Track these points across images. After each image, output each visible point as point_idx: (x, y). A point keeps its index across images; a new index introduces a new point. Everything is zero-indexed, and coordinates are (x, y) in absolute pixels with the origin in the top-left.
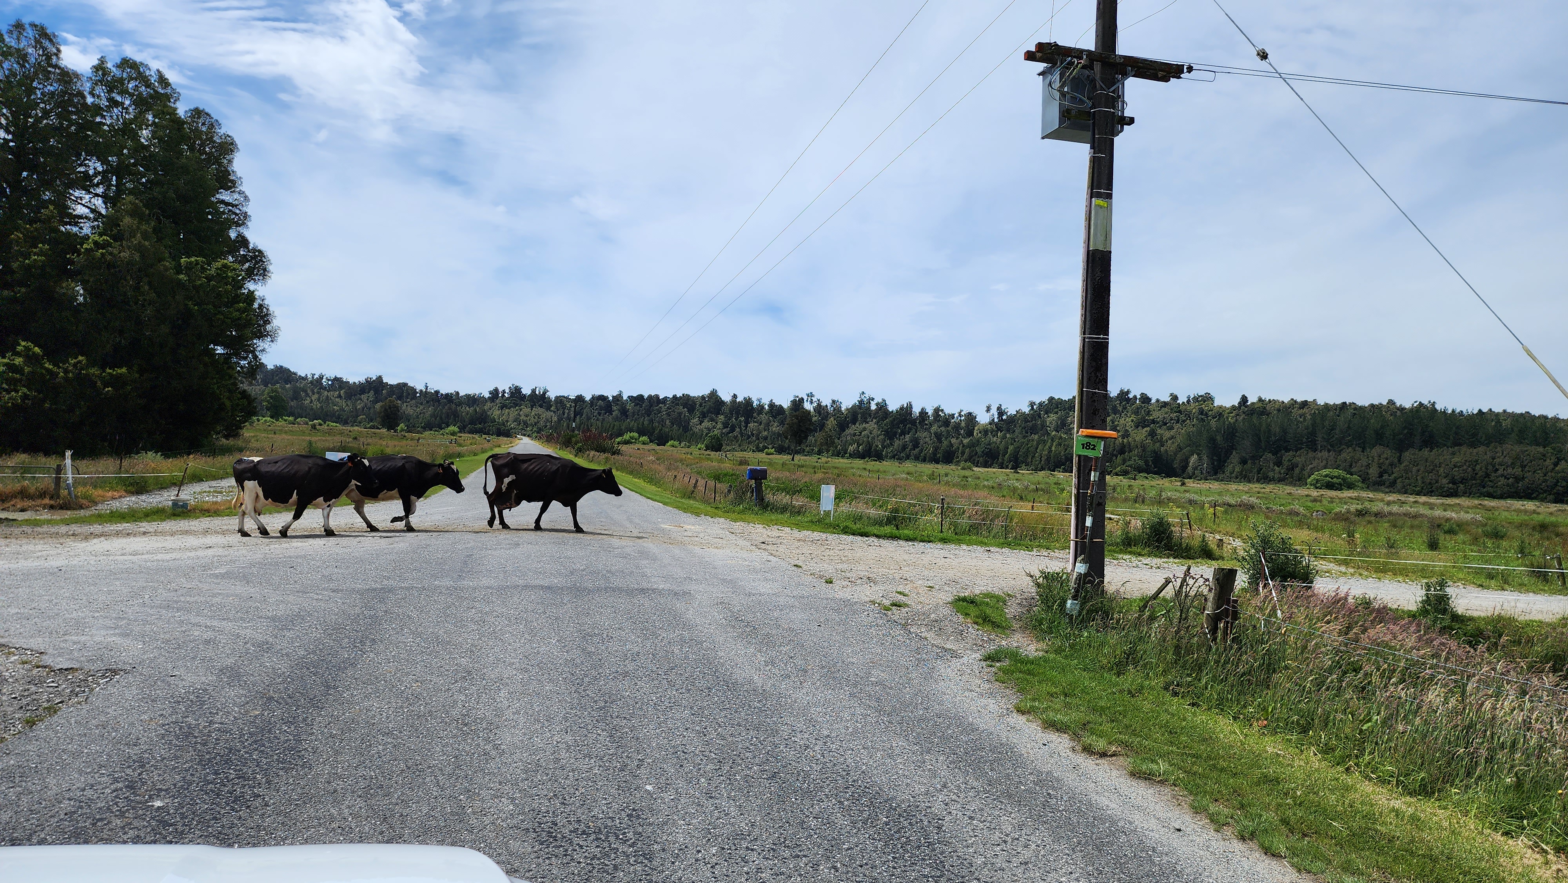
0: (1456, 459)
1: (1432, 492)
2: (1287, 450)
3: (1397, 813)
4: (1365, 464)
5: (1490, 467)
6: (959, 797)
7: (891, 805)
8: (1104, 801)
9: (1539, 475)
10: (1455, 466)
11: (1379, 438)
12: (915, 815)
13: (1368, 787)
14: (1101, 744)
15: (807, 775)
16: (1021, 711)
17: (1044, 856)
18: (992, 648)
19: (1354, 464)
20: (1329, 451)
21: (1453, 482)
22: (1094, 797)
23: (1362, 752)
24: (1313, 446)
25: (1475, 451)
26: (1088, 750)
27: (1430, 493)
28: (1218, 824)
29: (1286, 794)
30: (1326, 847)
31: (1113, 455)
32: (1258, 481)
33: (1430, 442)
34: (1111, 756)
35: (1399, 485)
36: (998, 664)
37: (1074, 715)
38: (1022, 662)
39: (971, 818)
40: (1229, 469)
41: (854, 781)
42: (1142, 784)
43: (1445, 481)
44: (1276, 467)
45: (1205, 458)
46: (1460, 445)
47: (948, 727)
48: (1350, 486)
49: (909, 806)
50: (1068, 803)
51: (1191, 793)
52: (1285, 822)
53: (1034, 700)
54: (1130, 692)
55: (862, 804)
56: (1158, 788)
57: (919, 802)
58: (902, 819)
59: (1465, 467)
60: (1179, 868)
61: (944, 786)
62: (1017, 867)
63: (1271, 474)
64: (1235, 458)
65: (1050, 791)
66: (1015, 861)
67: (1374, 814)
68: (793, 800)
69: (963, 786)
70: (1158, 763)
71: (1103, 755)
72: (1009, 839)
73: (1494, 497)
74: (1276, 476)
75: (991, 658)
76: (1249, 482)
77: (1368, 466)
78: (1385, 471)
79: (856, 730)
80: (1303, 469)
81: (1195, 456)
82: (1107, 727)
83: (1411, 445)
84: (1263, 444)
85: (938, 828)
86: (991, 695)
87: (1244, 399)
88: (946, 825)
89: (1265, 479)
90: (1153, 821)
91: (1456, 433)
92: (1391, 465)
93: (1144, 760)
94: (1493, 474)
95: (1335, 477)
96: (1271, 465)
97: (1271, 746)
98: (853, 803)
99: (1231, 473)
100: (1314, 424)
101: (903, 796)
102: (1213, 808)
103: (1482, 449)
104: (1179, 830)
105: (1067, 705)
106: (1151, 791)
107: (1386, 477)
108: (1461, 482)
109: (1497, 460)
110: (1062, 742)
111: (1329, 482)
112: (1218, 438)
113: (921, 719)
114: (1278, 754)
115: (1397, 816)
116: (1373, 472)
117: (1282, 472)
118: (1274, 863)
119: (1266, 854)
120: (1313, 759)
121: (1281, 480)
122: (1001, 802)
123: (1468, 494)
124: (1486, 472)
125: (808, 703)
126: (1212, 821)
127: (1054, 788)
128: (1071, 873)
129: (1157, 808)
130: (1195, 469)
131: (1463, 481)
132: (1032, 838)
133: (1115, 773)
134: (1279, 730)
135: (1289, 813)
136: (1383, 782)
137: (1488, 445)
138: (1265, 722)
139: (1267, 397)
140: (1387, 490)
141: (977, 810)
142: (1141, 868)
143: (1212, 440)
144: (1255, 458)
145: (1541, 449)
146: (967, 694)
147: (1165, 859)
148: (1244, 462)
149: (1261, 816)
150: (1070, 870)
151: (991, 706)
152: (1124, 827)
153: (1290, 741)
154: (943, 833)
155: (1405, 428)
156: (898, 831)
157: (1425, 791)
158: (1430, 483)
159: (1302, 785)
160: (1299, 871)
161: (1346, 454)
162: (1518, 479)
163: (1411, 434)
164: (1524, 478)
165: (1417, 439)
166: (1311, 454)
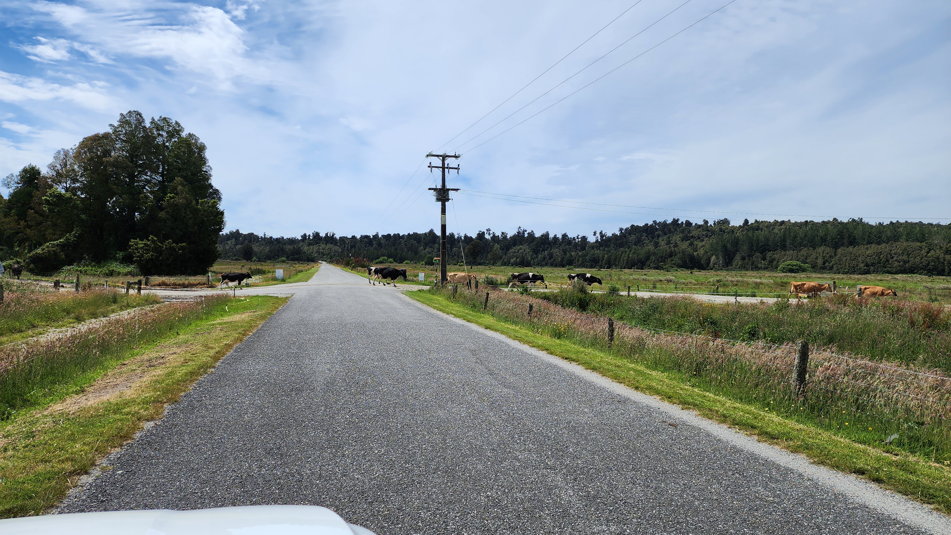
0: (868, 252)
1: (855, 271)
2: (769, 251)
4: (815, 257)
5: (889, 256)
9: (918, 259)
10: (868, 256)
11: (823, 241)
19: (808, 258)
20: (794, 250)
21: (867, 265)
24: (784, 247)
25: (880, 246)
27: (853, 272)
31: (665, 258)
32: (752, 269)
33: (853, 242)
35: (835, 268)
40: (735, 263)
43: (862, 265)
44: (762, 261)
45: (720, 257)
46: (872, 243)
48: (804, 270)
59: (874, 257)
63: (759, 266)
64: (738, 257)
73: (891, 273)
74: (763, 266)
76: (747, 270)
77: (817, 258)
78: (827, 261)
80: (778, 262)
81: (715, 256)
83: (842, 245)
84: (754, 248)
87: (747, 221)
89: (756, 268)
91: (869, 237)
92: (831, 257)
94: (891, 260)
95: (794, 265)
96: (760, 260)
99: (736, 266)
100: (784, 235)
103: (883, 245)
107: (827, 264)
109: (893, 252)
111: (791, 268)
112: (729, 245)
116: (820, 261)
117: (766, 264)
121: (765, 269)
123: (876, 272)
124: (887, 259)
130: (715, 264)
131: (873, 264)
137: (887, 243)
139: (761, 219)
140: (828, 272)
143: (725, 247)
144: (750, 256)
145: (919, 244)
148: (743, 258)
155: (839, 235)
158: (853, 267)
161: (804, 252)
162: (905, 262)
163: (842, 238)
164: (909, 261)
165: (846, 241)
166: (783, 253)
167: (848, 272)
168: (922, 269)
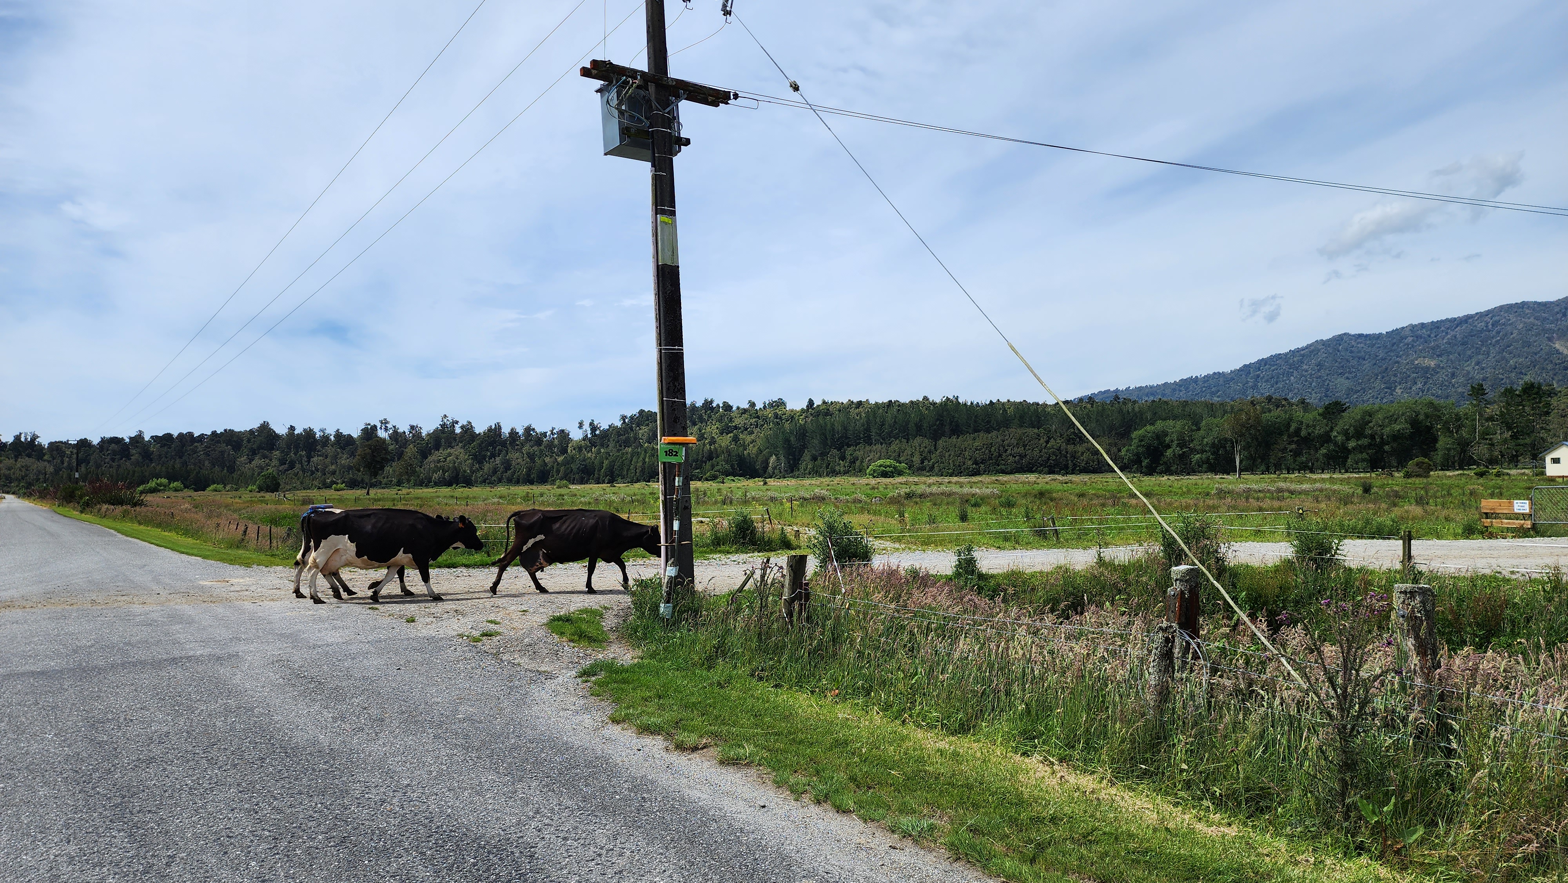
0: (976, 444)
1: (961, 473)
2: (849, 446)
3: (941, 752)
4: (910, 453)
5: (1001, 448)
6: (552, 820)
7: (479, 844)
8: (695, 794)
9: (1036, 452)
10: (976, 450)
11: (919, 430)
12: (505, 849)
13: (920, 734)
14: (691, 739)
15: (383, 832)
16: (615, 721)
17: (638, 861)
18: (587, 663)
19: (901, 454)
20: (882, 444)
21: (976, 463)
22: (687, 792)
23: (913, 703)
24: (869, 441)
25: (990, 435)
26: (681, 747)
27: (960, 474)
28: (797, 793)
29: (853, 754)
30: (885, 794)
31: (702, 462)
32: (827, 475)
33: (956, 431)
34: (702, 749)
35: (936, 469)
36: (593, 678)
37: (667, 716)
38: (617, 672)
39: (565, 839)
40: (802, 466)
41: (438, 827)
42: (731, 769)
43: (970, 463)
44: (841, 462)
45: (782, 458)
46: (979, 431)
47: (542, 751)
48: (900, 473)
49: (499, 841)
50: (662, 803)
51: (774, 769)
52: (853, 779)
53: (628, 708)
54: (719, 684)
55: (447, 850)
56: (745, 770)
57: (510, 834)
58: (491, 856)
59: (983, 450)
60: (764, 843)
61: (537, 812)
62: (612, 877)
63: (837, 468)
64: (807, 456)
65: (645, 795)
66: (610, 872)
67: (924, 757)
68: (366, 862)
69: (556, 809)
70: (744, 747)
71: (695, 749)
72: (604, 852)
73: (1007, 473)
74: (842, 470)
75: (585, 674)
76: (820, 476)
77: (912, 455)
78: (925, 458)
79: (440, 774)
80: (862, 462)
81: (774, 457)
82: (698, 721)
83: (943, 435)
84: (829, 442)
85: (531, 856)
86: (586, 709)
87: (811, 402)
88: (539, 852)
89: (834, 473)
90: (741, 803)
91: (975, 422)
92: (930, 452)
93: (731, 747)
94: (1004, 454)
95: (888, 466)
96: (837, 460)
97: (842, 712)
98: (437, 851)
99: (804, 470)
100: (868, 422)
101: (493, 831)
102: (792, 780)
103: (995, 433)
104: (764, 807)
105: (661, 707)
106: (739, 775)
107: (926, 462)
108: (982, 463)
109: (1006, 442)
110: (655, 744)
111: (884, 471)
112: (792, 439)
113: (515, 747)
114: (847, 719)
115: (941, 755)
116: (917, 459)
117: (846, 465)
118: (844, 820)
119: (838, 812)
120: (877, 717)
121: (846, 473)
122: (596, 816)
123: (987, 472)
124: (999, 453)
125: (385, 754)
126: (792, 792)
127: (648, 791)
128: (665, 871)
129: (744, 789)
130: (774, 468)
131: (983, 461)
132: (627, 845)
133: (706, 764)
134: (848, 697)
135: (856, 770)
136: (931, 727)
137: (998, 430)
138: (837, 691)
139: (829, 399)
140: (928, 474)
141: (571, 830)
142: (730, 851)
143: (787, 441)
144: (824, 454)
145: (1036, 431)
146: (561, 714)
147: (752, 836)
148: (814, 459)
149: (833, 778)
150: (664, 869)
151: (587, 721)
152: (714, 815)
153: (857, 704)
154: (535, 861)
155: (938, 419)
156: (488, 870)
157: (963, 729)
158: (959, 466)
159: (867, 742)
160: (865, 821)
161: (895, 446)
162: (1022, 456)
163: (942, 424)
164: (1026, 455)
165: (947, 429)
166: (868, 448)
167: (953, 473)
168: (1041, 465)
